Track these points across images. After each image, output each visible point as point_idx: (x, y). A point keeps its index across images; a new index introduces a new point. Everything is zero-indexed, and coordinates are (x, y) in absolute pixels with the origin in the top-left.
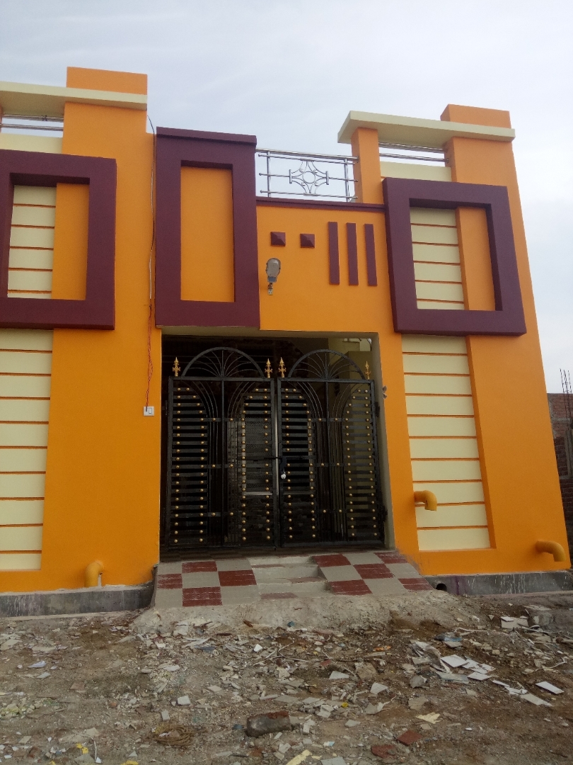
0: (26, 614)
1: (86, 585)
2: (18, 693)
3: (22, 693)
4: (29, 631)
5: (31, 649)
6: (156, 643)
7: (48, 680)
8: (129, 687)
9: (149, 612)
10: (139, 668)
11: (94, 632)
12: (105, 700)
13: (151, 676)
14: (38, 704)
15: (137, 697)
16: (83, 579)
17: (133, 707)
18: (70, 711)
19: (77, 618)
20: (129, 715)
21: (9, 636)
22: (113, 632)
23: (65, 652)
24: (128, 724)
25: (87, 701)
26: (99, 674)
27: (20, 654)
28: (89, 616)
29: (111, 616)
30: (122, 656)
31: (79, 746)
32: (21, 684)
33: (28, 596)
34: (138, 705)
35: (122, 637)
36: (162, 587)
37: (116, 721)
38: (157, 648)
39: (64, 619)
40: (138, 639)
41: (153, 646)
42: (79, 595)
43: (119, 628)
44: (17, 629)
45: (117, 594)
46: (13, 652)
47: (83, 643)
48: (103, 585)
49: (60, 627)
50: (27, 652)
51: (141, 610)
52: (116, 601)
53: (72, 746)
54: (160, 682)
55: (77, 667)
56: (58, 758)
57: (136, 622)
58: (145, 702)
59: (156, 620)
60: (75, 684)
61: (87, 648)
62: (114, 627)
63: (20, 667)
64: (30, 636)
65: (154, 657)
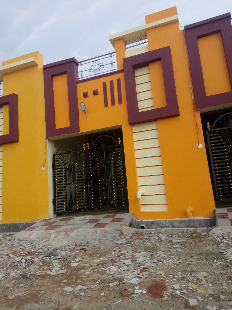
0: (166, 227)
1: (187, 217)
2: (172, 256)
3: (173, 257)
4: (169, 234)
5: (172, 241)
6: (223, 240)
7: (182, 253)
8: (216, 257)
9: (216, 228)
10: (218, 250)
11: (195, 235)
12: (206, 262)
13: (224, 253)
14: (180, 261)
15: (220, 262)
16: (185, 214)
17: (219, 265)
18: (193, 265)
19: (186, 229)
20: (219, 269)
21: (163, 235)
22: (203, 235)
23: (185, 242)
24: (219, 272)
25: (199, 261)
26: (201, 251)
27: (168, 242)
28: (191, 229)
29: (200, 229)
30: (209, 245)
31: (201, 278)
32: (172, 253)
33: (165, 221)
34: (221, 265)
35: (207, 237)
36: (220, 218)
37: (213, 270)
38: (224, 242)
39: (181, 230)
40: (214, 238)
41: (222, 242)
42: (185, 221)
43: (205, 234)
44: (165, 233)
45: (200, 221)
46: (166, 241)
47: (191, 239)
48: (193, 217)
49: (181, 232)
50: (171, 241)
51: (212, 227)
52: (200, 223)
53: (198, 278)
54: (229, 256)
55: (191, 248)
56: (194, 282)
57: (211, 231)
58: (225, 264)
59: (220, 231)
60: (192, 254)
61: (194, 241)
62: (202, 234)
63: (170, 247)
64: (170, 235)
65: (223, 246)
